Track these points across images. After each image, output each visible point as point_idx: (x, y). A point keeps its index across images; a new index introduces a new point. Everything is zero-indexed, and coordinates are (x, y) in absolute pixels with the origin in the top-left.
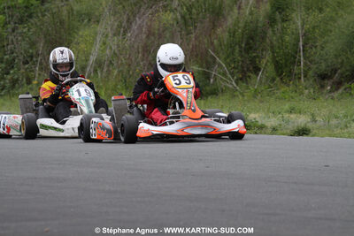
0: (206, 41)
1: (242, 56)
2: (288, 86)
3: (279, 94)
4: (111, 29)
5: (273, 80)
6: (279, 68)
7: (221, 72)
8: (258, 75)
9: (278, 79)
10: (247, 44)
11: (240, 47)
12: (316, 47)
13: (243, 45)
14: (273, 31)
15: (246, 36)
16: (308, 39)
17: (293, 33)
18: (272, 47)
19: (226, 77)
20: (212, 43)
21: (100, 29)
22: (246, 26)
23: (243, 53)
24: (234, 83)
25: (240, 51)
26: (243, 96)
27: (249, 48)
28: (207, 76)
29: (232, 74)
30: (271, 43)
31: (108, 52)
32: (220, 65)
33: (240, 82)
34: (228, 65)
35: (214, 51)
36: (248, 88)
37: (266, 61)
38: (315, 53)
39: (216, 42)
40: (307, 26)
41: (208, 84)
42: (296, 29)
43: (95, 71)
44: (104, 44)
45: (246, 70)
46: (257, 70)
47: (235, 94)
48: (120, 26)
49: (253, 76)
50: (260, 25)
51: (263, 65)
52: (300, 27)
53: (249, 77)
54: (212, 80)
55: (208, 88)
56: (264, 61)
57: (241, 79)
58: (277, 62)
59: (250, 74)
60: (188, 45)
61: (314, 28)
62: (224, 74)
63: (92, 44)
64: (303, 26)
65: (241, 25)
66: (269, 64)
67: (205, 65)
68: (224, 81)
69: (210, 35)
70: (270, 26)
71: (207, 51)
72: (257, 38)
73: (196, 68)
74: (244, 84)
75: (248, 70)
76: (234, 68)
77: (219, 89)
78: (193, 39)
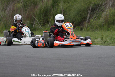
0: (32, 13)
1: (43, 18)
7: (37, 23)
10: (45, 14)
11: (43, 15)
12: (67, 14)
13: (44, 14)
16: (65, 12)
19: (38, 25)
20: (34, 14)
22: (45, 8)
23: (44, 17)
24: (41, 27)
25: (43, 16)
27: (46, 15)
28: (32, 24)
29: (40, 24)
30: (53, 13)
32: (36, 21)
33: (43, 26)
34: (39, 21)
35: (34, 16)
36: (45, 28)
38: (67, 17)
39: (35, 13)
40: (64, 8)
41: (32, 27)
42: (61, 9)
46: (48, 22)
47: (41, 30)
49: (47, 24)
50: (49, 7)
51: (50, 21)
52: (62, 8)
53: (46, 24)
54: (34, 26)
55: (32, 28)
56: (51, 19)
57: (43, 25)
60: (26, 14)
61: (66, 8)
62: (38, 24)
64: (63, 8)
65: (43, 7)
66: (52, 20)
67: (31, 21)
68: (38, 26)
69: (33, 11)
70: (53, 8)
71: (32, 16)
72: (48, 12)
73: (28, 22)
74: (44, 27)
75: (45, 22)
76: (41, 21)
77: (36, 29)
78: (27, 12)
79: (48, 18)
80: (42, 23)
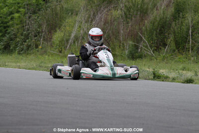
0: (137, 27)
1: (157, 37)
2: (182, 55)
3: (177, 59)
4: (84, 19)
5: (174, 51)
6: (178, 44)
7: (145, 45)
8: (165, 48)
9: (177, 50)
10: (160, 30)
11: (156, 32)
13: (158, 31)
14: (175, 23)
15: (159, 26)
16: (195, 29)
17: (186, 25)
18: (174, 33)
20: (140, 29)
21: (78, 18)
22: (160, 20)
23: (158, 35)
24: (152, 52)
25: (156, 34)
26: (157, 59)
27: (161, 32)
28: (137, 47)
29: (151, 47)
30: (174, 30)
31: (82, 32)
32: (144, 42)
33: (155, 52)
34: (149, 41)
36: (159, 55)
37: (170, 40)
39: (144, 28)
40: (194, 22)
41: (137, 52)
42: (188, 23)
43: (74, 42)
44: (80, 27)
45: (159, 45)
46: (165, 45)
47: (152, 58)
48: (89, 18)
49: (163, 48)
50: (168, 20)
51: (169, 43)
52: (190, 22)
53: (161, 49)
54: (139, 50)
55: (137, 54)
56: (169, 40)
57: (156, 50)
58: (176, 41)
59: (161, 47)
60: (127, 29)
61: (198, 22)
62: (147, 47)
63: (73, 27)
64: (192, 22)
65: (158, 19)
66: (172, 42)
67: (136, 41)
68: (146, 50)
69: (139, 25)
70: (174, 20)
71: (138, 33)
72: (166, 27)
73: (131, 42)
74: (157, 53)
75: (160, 45)
76: (152, 43)
77: (143, 55)
78: (130, 27)
79: (164, 38)
80: (154, 46)
